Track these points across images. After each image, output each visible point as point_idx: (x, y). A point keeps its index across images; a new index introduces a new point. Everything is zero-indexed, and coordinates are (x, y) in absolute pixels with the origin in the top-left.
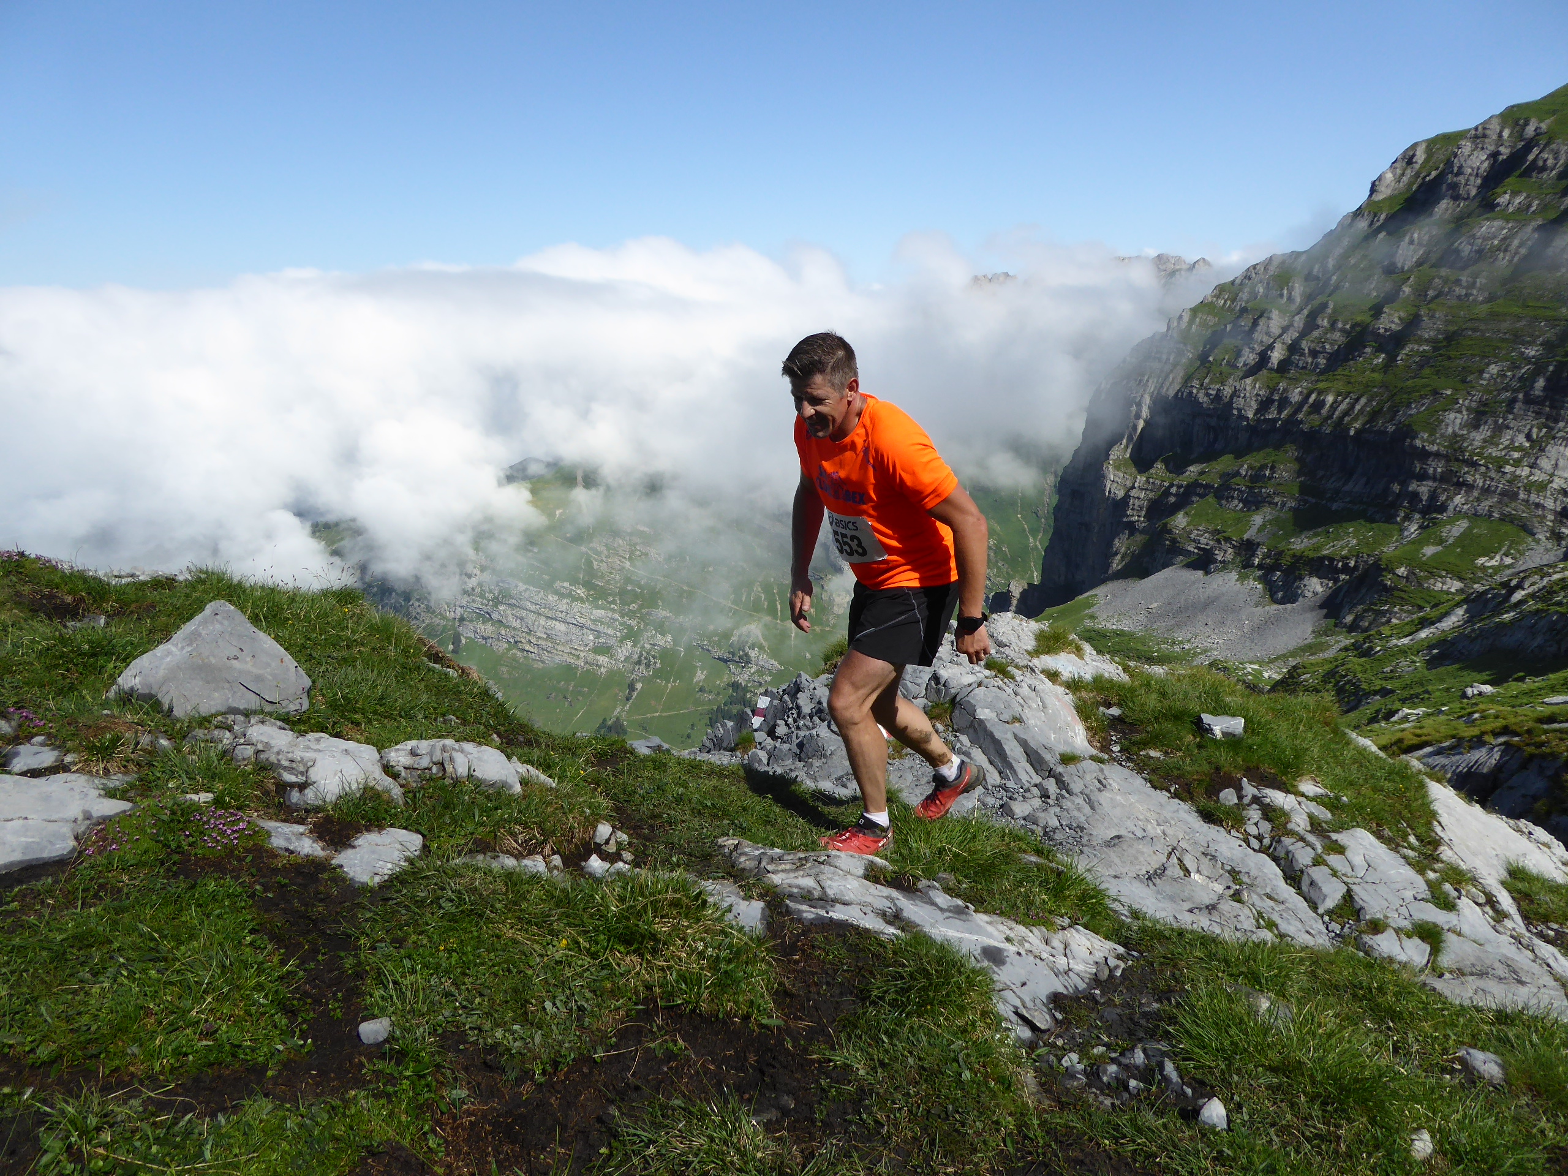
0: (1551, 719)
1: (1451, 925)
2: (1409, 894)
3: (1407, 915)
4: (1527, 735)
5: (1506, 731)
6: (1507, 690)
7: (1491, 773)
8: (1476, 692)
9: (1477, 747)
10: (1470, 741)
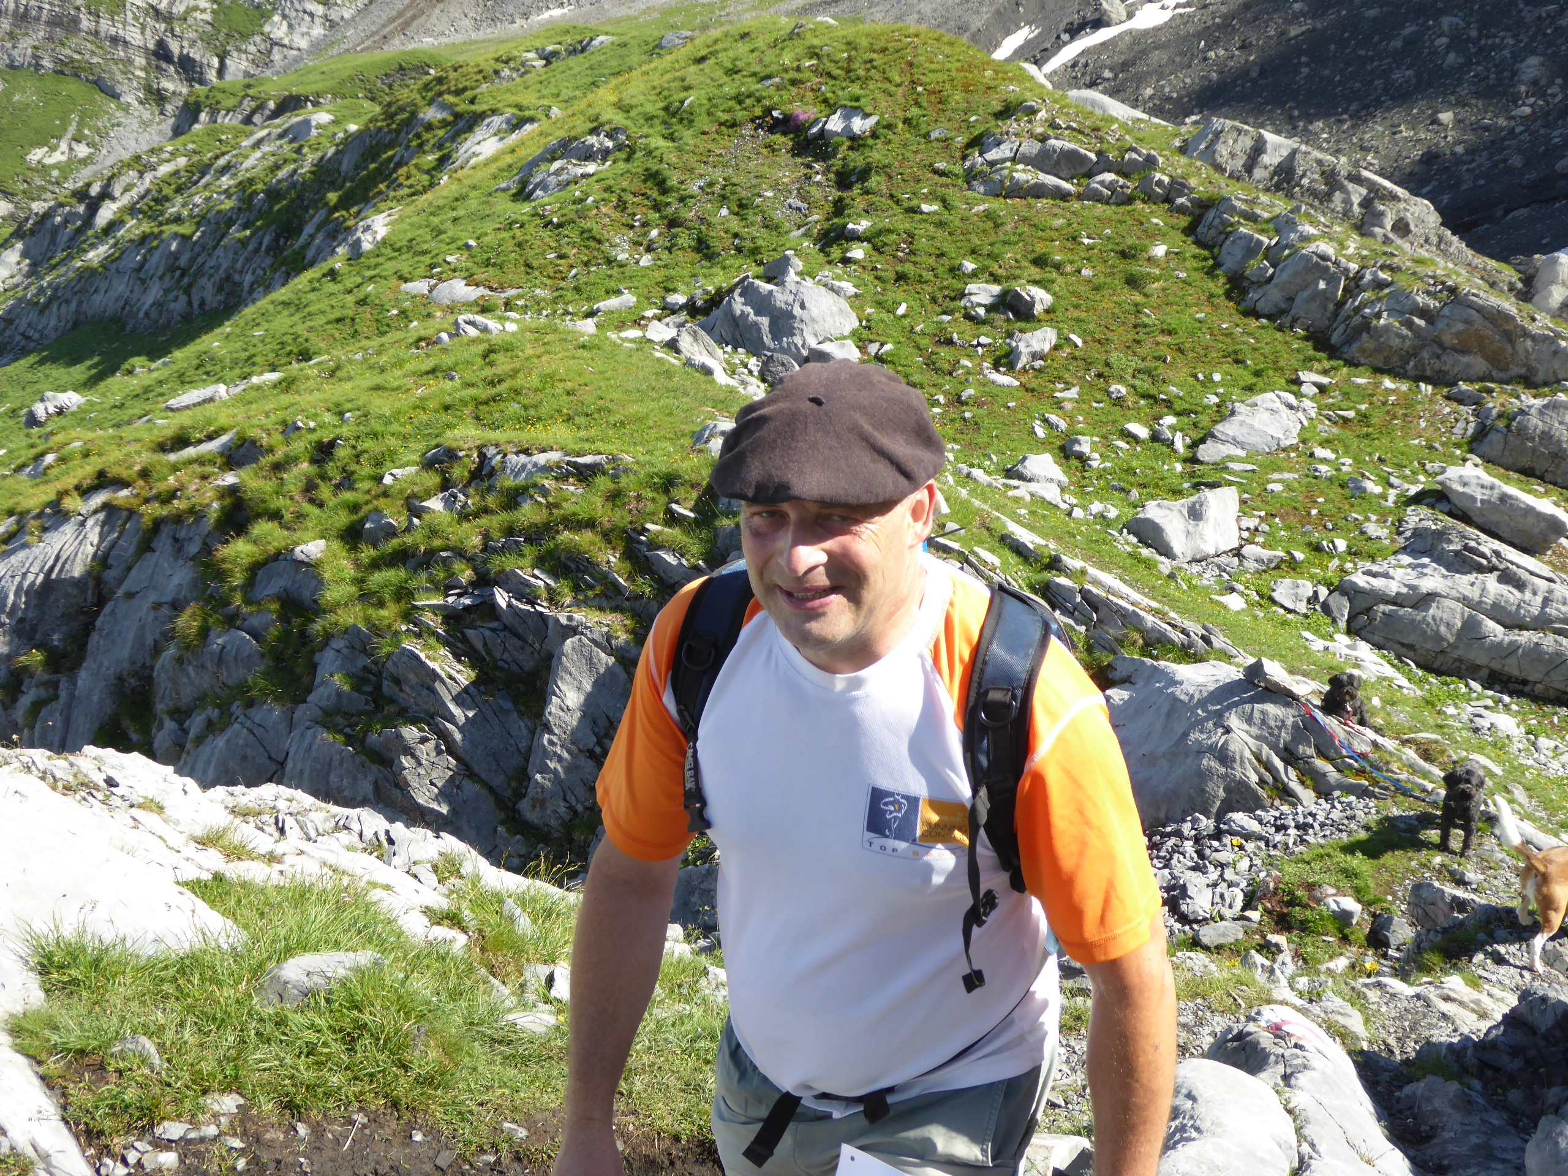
0: (181, 441)
4: (141, 483)
5: (103, 481)
6: (103, 395)
7: (88, 574)
8: (51, 410)
9: (55, 527)
10: (40, 516)
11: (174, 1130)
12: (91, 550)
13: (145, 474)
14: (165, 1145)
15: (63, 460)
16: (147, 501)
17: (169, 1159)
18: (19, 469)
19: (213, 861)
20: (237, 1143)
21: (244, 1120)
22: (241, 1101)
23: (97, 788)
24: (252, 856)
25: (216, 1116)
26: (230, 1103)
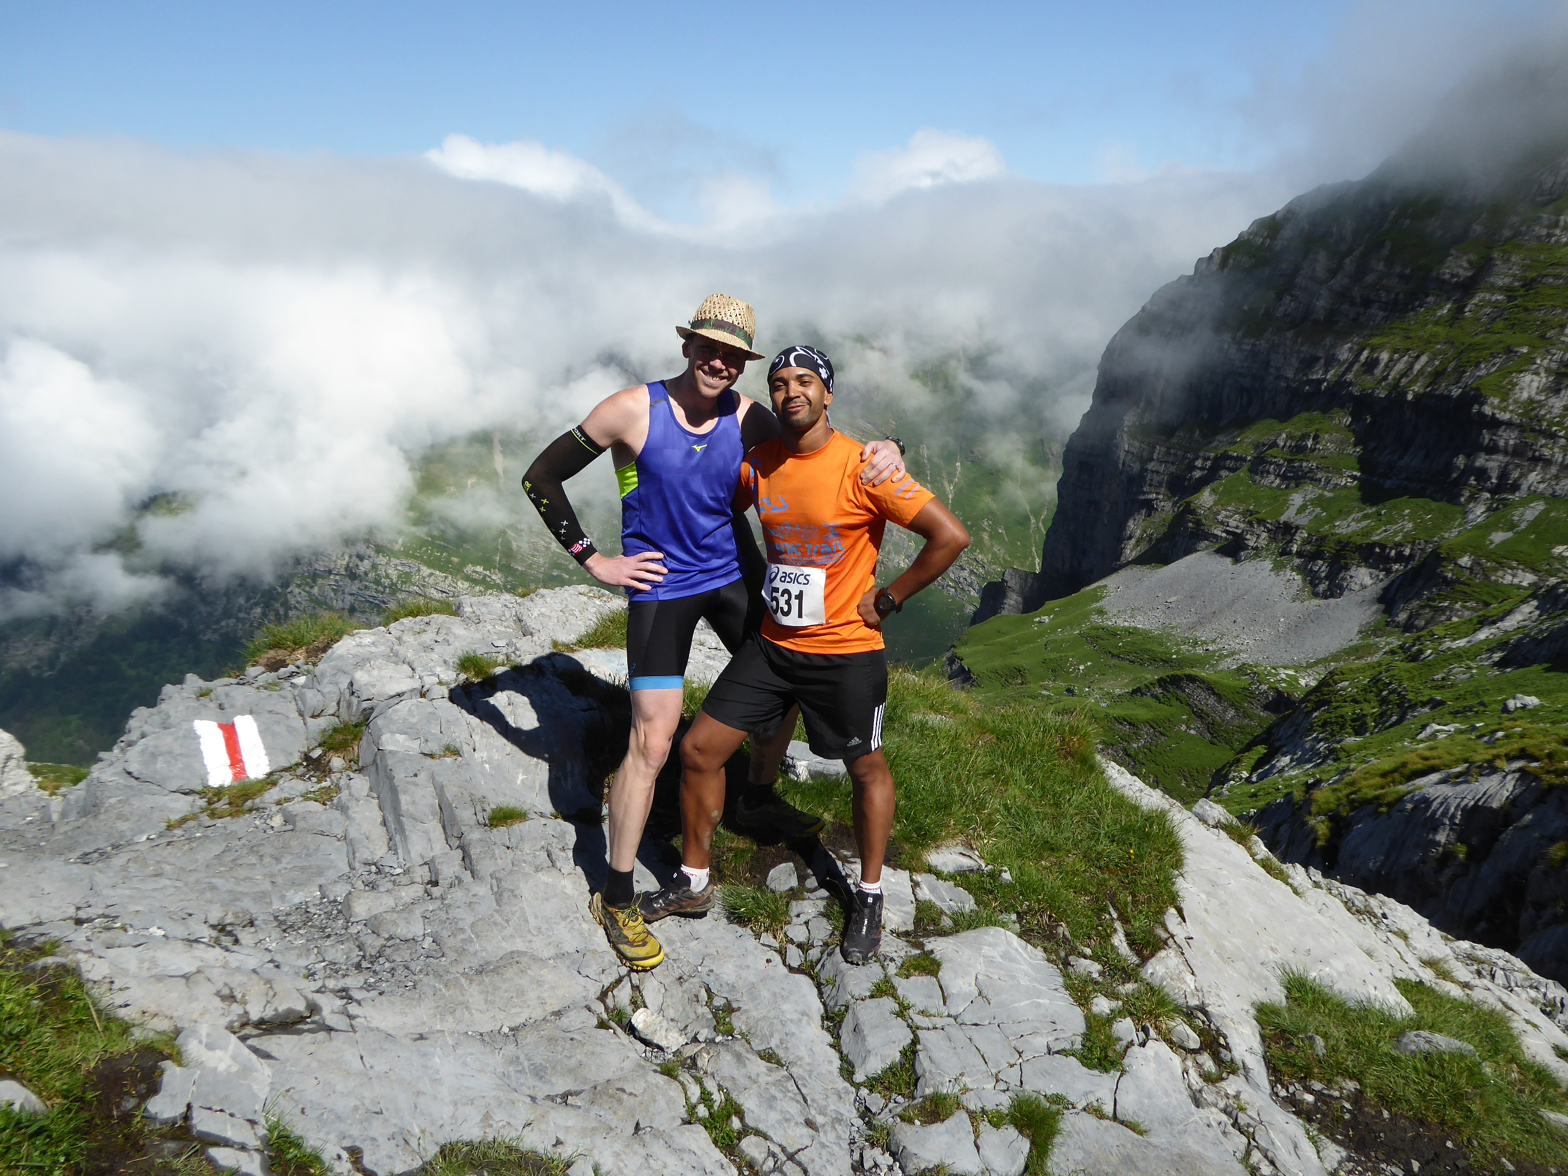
1: (1092, 1099)
2: (1040, 1042)
3: (1014, 1082)
4: (1546, 761)
5: (1523, 754)
6: (1553, 702)
7: (1501, 808)
8: (1519, 705)
9: (1488, 775)
10: (1480, 767)
11: (1317, 1086)
12: (1506, 794)
13: (1550, 756)
14: (1311, 1091)
15: (1506, 737)
16: (1548, 772)
17: (1310, 1098)
18: (1479, 737)
19: (1428, 976)
20: (1348, 1106)
21: (1357, 1098)
22: (1358, 1087)
23: (1375, 916)
24: (1453, 981)
25: (1341, 1088)
26: (1351, 1085)
